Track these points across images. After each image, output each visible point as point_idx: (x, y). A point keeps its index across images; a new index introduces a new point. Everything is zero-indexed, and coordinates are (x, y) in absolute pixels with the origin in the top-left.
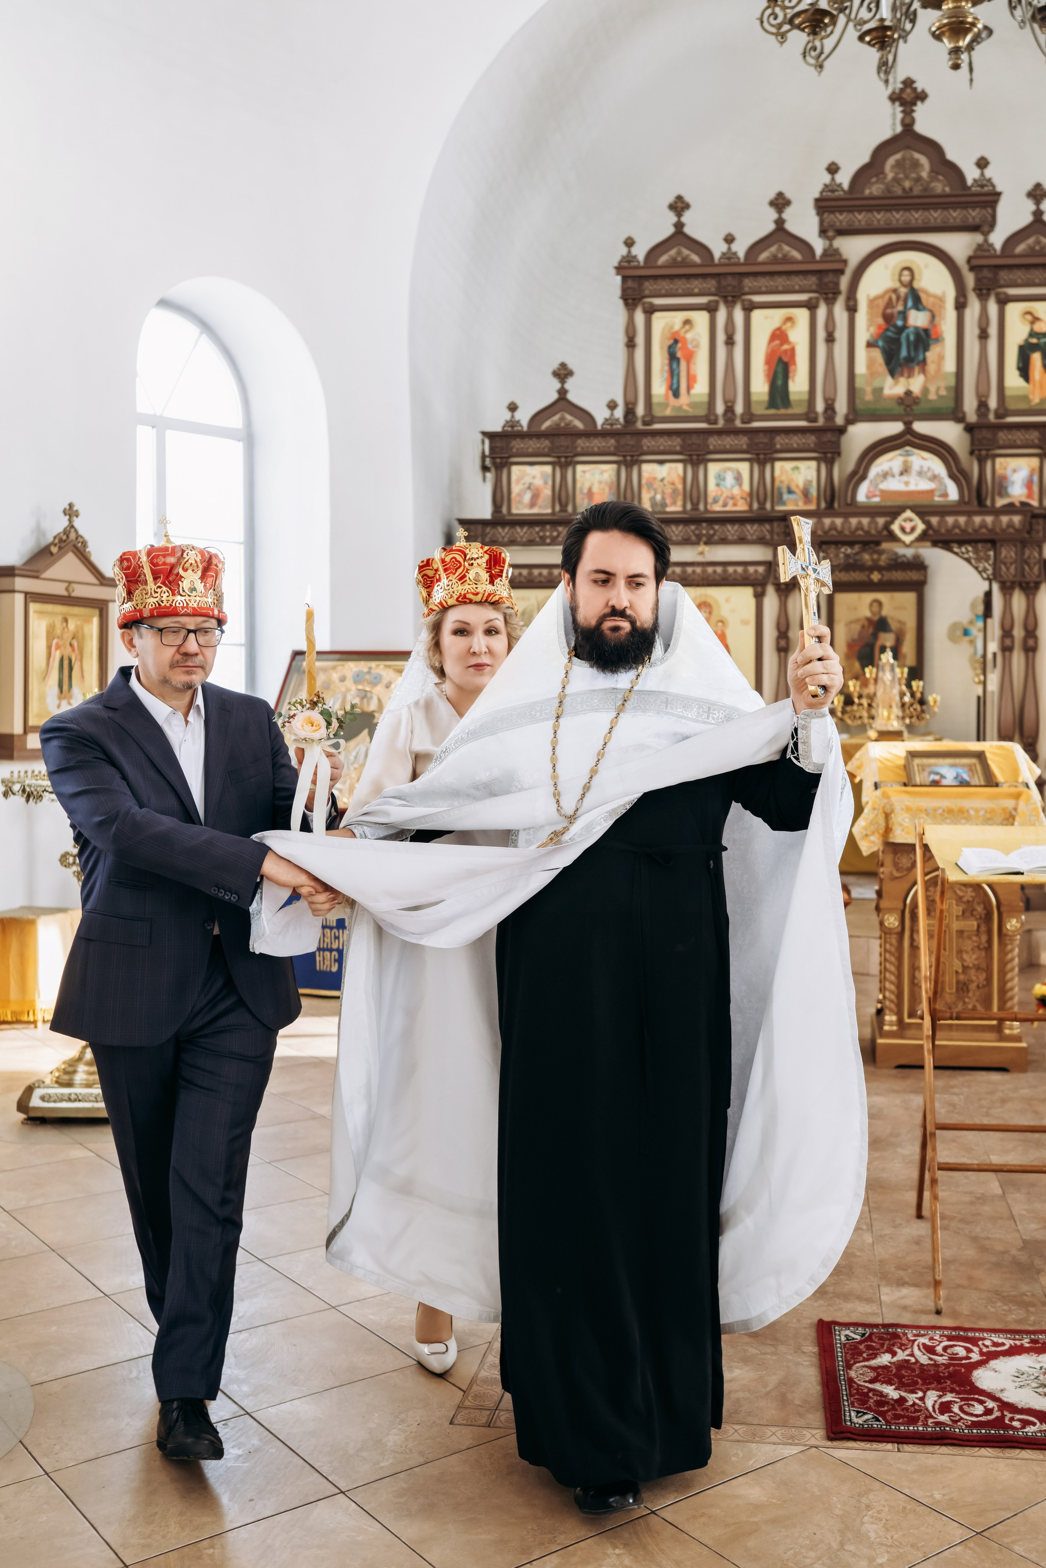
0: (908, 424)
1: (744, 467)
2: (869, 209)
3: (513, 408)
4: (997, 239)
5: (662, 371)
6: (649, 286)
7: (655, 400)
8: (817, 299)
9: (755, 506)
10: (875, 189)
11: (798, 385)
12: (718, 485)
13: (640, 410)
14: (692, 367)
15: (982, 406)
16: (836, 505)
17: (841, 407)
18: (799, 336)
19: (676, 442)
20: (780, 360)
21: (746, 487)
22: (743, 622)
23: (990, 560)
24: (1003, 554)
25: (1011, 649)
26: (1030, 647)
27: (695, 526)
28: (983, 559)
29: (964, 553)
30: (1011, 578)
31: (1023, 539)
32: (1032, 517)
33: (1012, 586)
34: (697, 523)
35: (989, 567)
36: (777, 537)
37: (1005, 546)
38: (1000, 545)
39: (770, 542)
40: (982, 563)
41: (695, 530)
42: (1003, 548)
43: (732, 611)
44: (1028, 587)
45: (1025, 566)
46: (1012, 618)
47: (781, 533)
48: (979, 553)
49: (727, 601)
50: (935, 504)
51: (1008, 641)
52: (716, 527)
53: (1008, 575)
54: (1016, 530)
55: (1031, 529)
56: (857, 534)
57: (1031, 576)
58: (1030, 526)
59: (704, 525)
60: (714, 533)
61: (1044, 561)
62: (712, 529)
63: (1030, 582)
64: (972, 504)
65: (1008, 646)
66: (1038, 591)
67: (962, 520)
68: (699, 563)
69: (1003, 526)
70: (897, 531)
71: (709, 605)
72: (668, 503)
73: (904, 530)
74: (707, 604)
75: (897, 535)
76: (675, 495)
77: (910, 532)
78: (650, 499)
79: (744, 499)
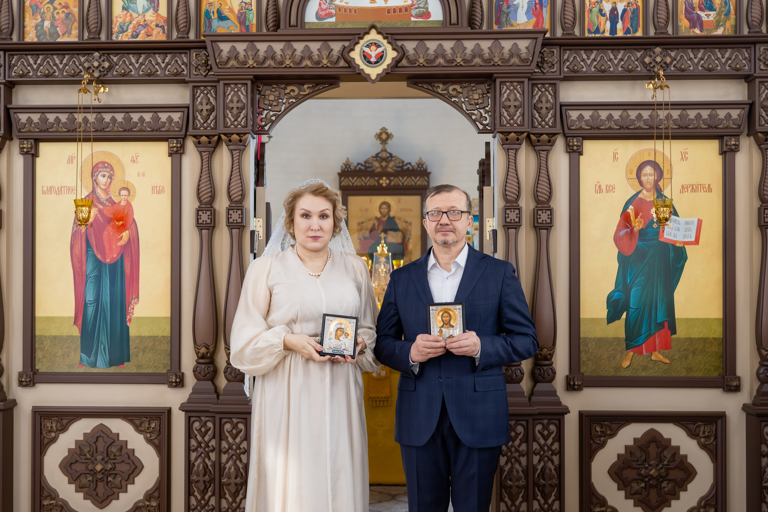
12: (126, 9)
16: (280, 25)
21: (162, 11)
22: (155, 189)
23: (487, 107)
24: (505, 95)
25: (516, 226)
26: (543, 223)
27: (86, 57)
28: (477, 104)
29: (451, 96)
30: (516, 128)
31: (532, 73)
32: (544, 45)
33: (518, 139)
34: (89, 54)
35: (486, 115)
36: (196, 71)
37: (508, 84)
38: (501, 82)
39: (187, 79)
40: (477, 109)
41: (85, 62)
42: (504, 86)
43: (141, 175)
44: (539, 141)
45: (535, 112)
46: (518, 183)
47: (201, 66)
48: (472, 96)
49: (134, 161)
50: (412, 25)
51: (513, 215)
52: (115, 59)
53: (512, 124)
54: (522, 60)
55: (543, 61)
56: (303, 65)
57: (543, 126)
58: (541, 57)
59: (96, 54)
60: (111, 67)
61: (561, 106)
62: (109, 61)
63: (542, 134)
64: (462, 26)
65: (513, 221)
66: (553, 147)
67: (448, 45)
68: (93, 108)
69: (505, 55)
70: (359, 61)
71: (109, 167)
72: (60, 32)
73: (368, 59)
74: (106, 165)
75: (359, 66)
76: (69, 21)
77: (376, 63)
78: (36, 27)
79: (160, 27)
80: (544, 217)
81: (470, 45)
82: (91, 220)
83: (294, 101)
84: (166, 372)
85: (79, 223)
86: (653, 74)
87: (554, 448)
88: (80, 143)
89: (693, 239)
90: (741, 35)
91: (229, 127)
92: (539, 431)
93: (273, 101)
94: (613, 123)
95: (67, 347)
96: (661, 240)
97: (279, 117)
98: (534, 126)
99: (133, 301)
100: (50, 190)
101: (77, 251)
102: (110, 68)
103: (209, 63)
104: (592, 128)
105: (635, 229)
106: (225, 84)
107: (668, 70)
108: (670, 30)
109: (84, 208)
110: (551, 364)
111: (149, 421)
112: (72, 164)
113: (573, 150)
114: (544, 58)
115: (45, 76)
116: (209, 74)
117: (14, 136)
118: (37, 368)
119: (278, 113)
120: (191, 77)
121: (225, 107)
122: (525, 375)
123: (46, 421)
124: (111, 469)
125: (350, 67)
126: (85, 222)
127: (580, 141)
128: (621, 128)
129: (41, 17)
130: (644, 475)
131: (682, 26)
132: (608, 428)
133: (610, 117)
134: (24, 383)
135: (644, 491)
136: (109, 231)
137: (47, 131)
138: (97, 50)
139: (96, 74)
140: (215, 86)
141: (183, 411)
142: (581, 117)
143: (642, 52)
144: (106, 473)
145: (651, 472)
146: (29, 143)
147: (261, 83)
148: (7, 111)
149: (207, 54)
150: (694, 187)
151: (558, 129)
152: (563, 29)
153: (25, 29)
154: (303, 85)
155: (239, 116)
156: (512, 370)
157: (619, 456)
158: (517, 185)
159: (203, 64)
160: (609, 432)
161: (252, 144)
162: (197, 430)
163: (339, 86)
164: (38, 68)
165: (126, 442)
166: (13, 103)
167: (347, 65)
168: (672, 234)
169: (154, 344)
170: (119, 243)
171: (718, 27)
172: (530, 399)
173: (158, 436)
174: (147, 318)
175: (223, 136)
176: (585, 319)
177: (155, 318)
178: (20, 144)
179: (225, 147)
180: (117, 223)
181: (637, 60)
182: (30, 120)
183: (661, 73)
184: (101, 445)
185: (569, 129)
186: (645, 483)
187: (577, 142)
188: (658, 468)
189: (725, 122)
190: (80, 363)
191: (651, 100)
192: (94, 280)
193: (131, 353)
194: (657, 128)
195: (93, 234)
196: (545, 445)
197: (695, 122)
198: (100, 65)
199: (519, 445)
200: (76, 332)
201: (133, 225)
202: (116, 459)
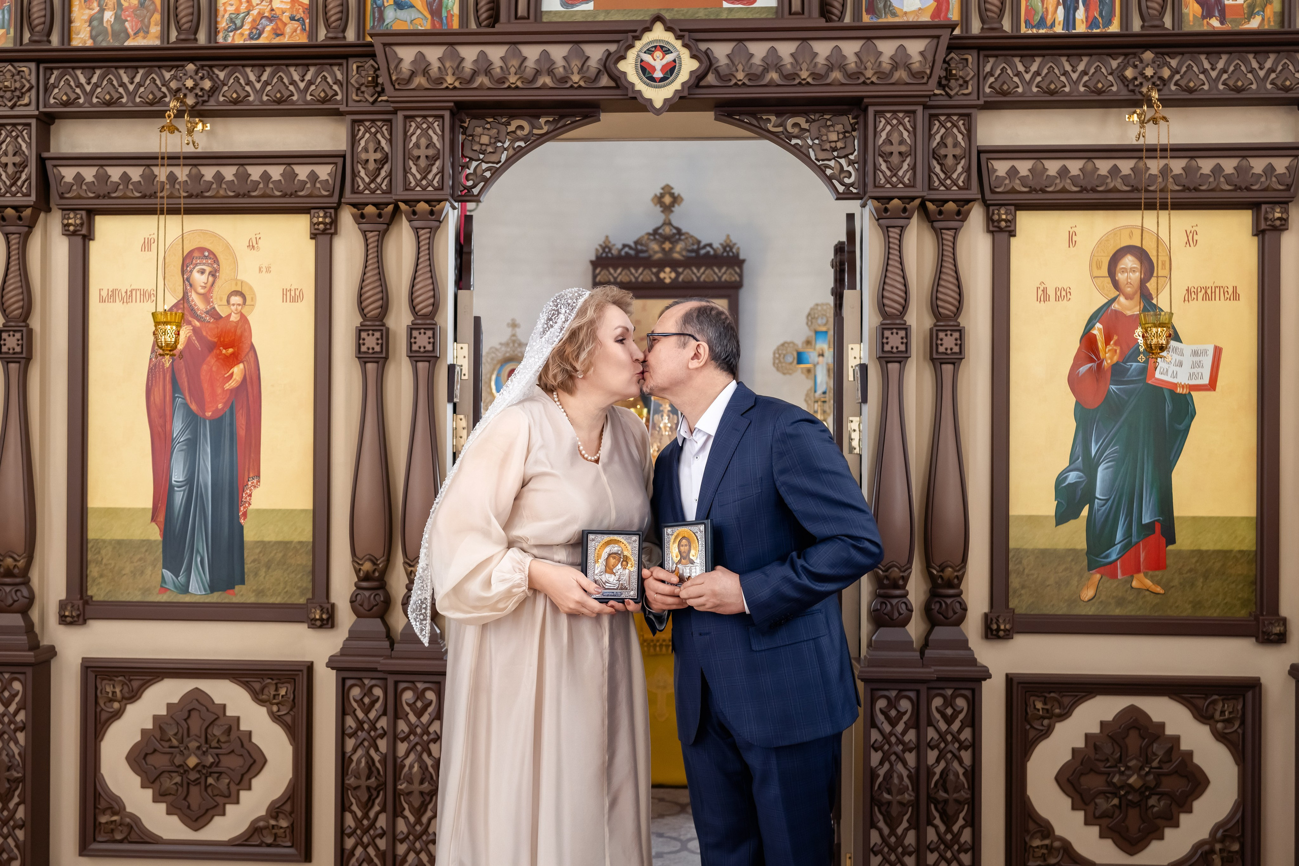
22: (288, 294)
23: (852, 154)
24: (884, 135)
25: (901, 358)
26: (946, 354)
27: (172, 73)
28: (835, 149)
29: (791, 136)
30: (901, 190)
31: (929, 96)
32: (950, 48)
33: (905, 210)
34: (177, 67)
35: (850, 169)
36: (357, 95)
37: (888, 115)
38: (876, 112)
39: (343, 108)
40: (834, 159)
41: (171, 80)
42: (882, 119)
43: (264, 270)
44: (940, 213)
45: (935, 163)
46: (905, 285)
47: (367, 86)
48: (826, 135)
49: (253, 246)
50: (724, 16)
51: (895, 340)
52: (222, 75)
53: (895, 184)
54: (913, 74)
55: (949, 76)
56: (539, 83)
57: (949, 187)
58: (946, 69)
59: (191, 67)
60: (214, 88)
61: (979, 152)
62: (211, 79)
63: (946, 201)
64: (810, 17)
65: (895, 350)
66: (965, 223)
67: (786, 49)
68: (185, 158)
69: (884, 65)
70: (633, 77)
71: (211, 256)
72: (130, 30)
73: (649, 73)
74: (206, 254)
75: (633, 85)
76: (145, 12)
77: (662, 80)
78: (91, 21)
79: (298, 20)
80: (948, 342)
81: (823, 49)
82: (180, 347)
83: (522, 144)
84: (305, 602)
85: (161, 351)
86: (1140, 97)
87: (962, 737)
88: (162, 217)
89: (1206, 381)
90: (1292, 29)
91: (413, 190)
92: (937, 708)
93: (487, 145)
94: (1069, 181)
95: (140, 560)
96: (1150, 382)
97: (497, 173)
98: (932, 187)
99: (250, 483)
100: (113, 295)
101: (157, 397)
102: (214, 90)
103: (380, 80)
104: (1032, 190)
105: (1105, 363)
106: (406, 117)
107: (1165, 91)
108: (1168, 22)
109: (169, 327)
110: (959, 595)
111: (276, 684)
112: (149, 252)
113: (999, 227)
114: (951, 71)
115: (104, 103)
116: (380, 99)
117: (52, 205)
118: (90, 593)
119: (495, 165)
120: (350, 103)
121: (407, 155)
122: (914, 613)
123: (104, 682)
124: (212, 763)
125: (617, 87)
126: (170, 351)
127: (1011, 213)
128: (1083, 190)
129: (99, 5)
130: (1119, 785)
131: (1188, 14)
132: (1056, 704)
133: (1064, 171)
134: (69, 619)
135: (1117, 812)
136: (211, 363)
137: (107, 196)
138: (192, 59)
139: (190, 101)
140: (390, 121)
141: (333, 668)
142: (1013, 172)
143: (1119, 60)
144: (204, 771)
145: (1131, 781)
146: (79, 216)
147: (468, 115)
148: (42, 162)
149: (376, 66)
150: (1209, 291)
151: (974, 192)
152: (983, 21)
153: (73, 25)
154: (538, 117)
155: (430, 171)
156: (891, 604)
157: (1074, 750)
158: (903, 288)
159: (369, 82)
160: (1057, 711)
161: (452, 217)
162: (356, 701)
163: (599, 120)
164: (93, 91)
165: (238, 718)
166: (52, 150)
167: (612, 84)
168: (1170, 373)
169: (284, 556)
170: (227, 385)
171: (1251, 15)
172: (922, 653)
173: (291, 710)
174: (273, 511)
175: (402, 206)
176: (1020, 518)
177: (288, 510)
178: (63, 218)
179: (405, 223)
180: (224, 351)
181: (1111, 74)
182: (79, 178)
183: (1155, 95)
184: (196, 725)
185: (993, 192)
186: (1120, 798)
187: (1006, 214)
188: (1143, 773)
189: (1263, 179)
190: (162, 587)
191: (1135, 142)
192: (185, 447)
193: (246, 570)
194: (1147, 191)
195: (184, 370)
196: (948, 732)
197: (1211, 179)
198: (196, 85)
199: (904, 733)
200: (154, 533)
201: (250, 355)
202: (221, 748)
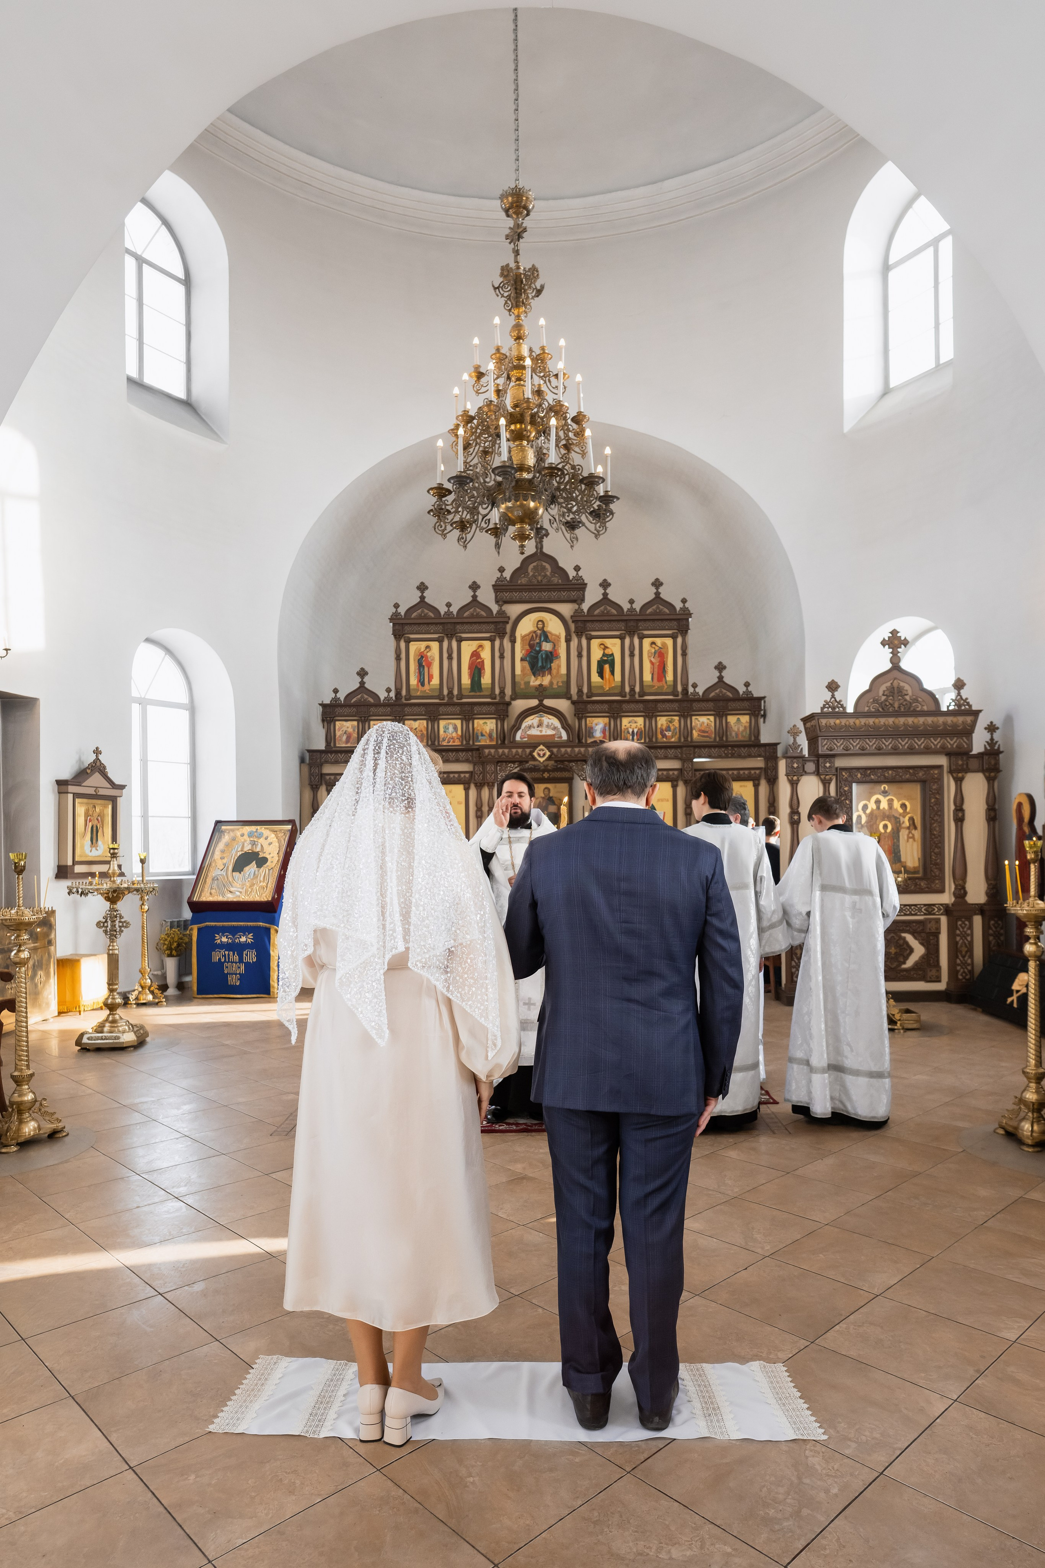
0: (541, 701)
1: (458, 723)
2: (521, 590)
3: (336, 691)
4: (585, 607)
5: (415, 672)
6: (407, 628)
7: (411, 687)
8: (495, 636)
9: (464, 743)
10: (523, 581)
11: (486, 680)
12: (445, 732)
13: (404, 693)
14: (431, 670)
15: (580, 691)
16: (506, 742)
17: (508, 691)
18: (486, 655)
19: (423, 709)
20: (476, 667)
21: (459, 732)
36: (475, 759)
56: (516, 757)
67: (569, 750)
73: (540, 755)
75: (536, 757)
77: (542, 756)
81: (577, 750)
91: (488, 780)
106: (486, 764)
116: (480, 760)
120: (473, 761)
121: (487, 772)
125: (533, 758)
140: (483, 765)
149: (478, 752)
159: (477, 756)
171: (672, 738)
175: (486, 783)
179: (486, 786)
